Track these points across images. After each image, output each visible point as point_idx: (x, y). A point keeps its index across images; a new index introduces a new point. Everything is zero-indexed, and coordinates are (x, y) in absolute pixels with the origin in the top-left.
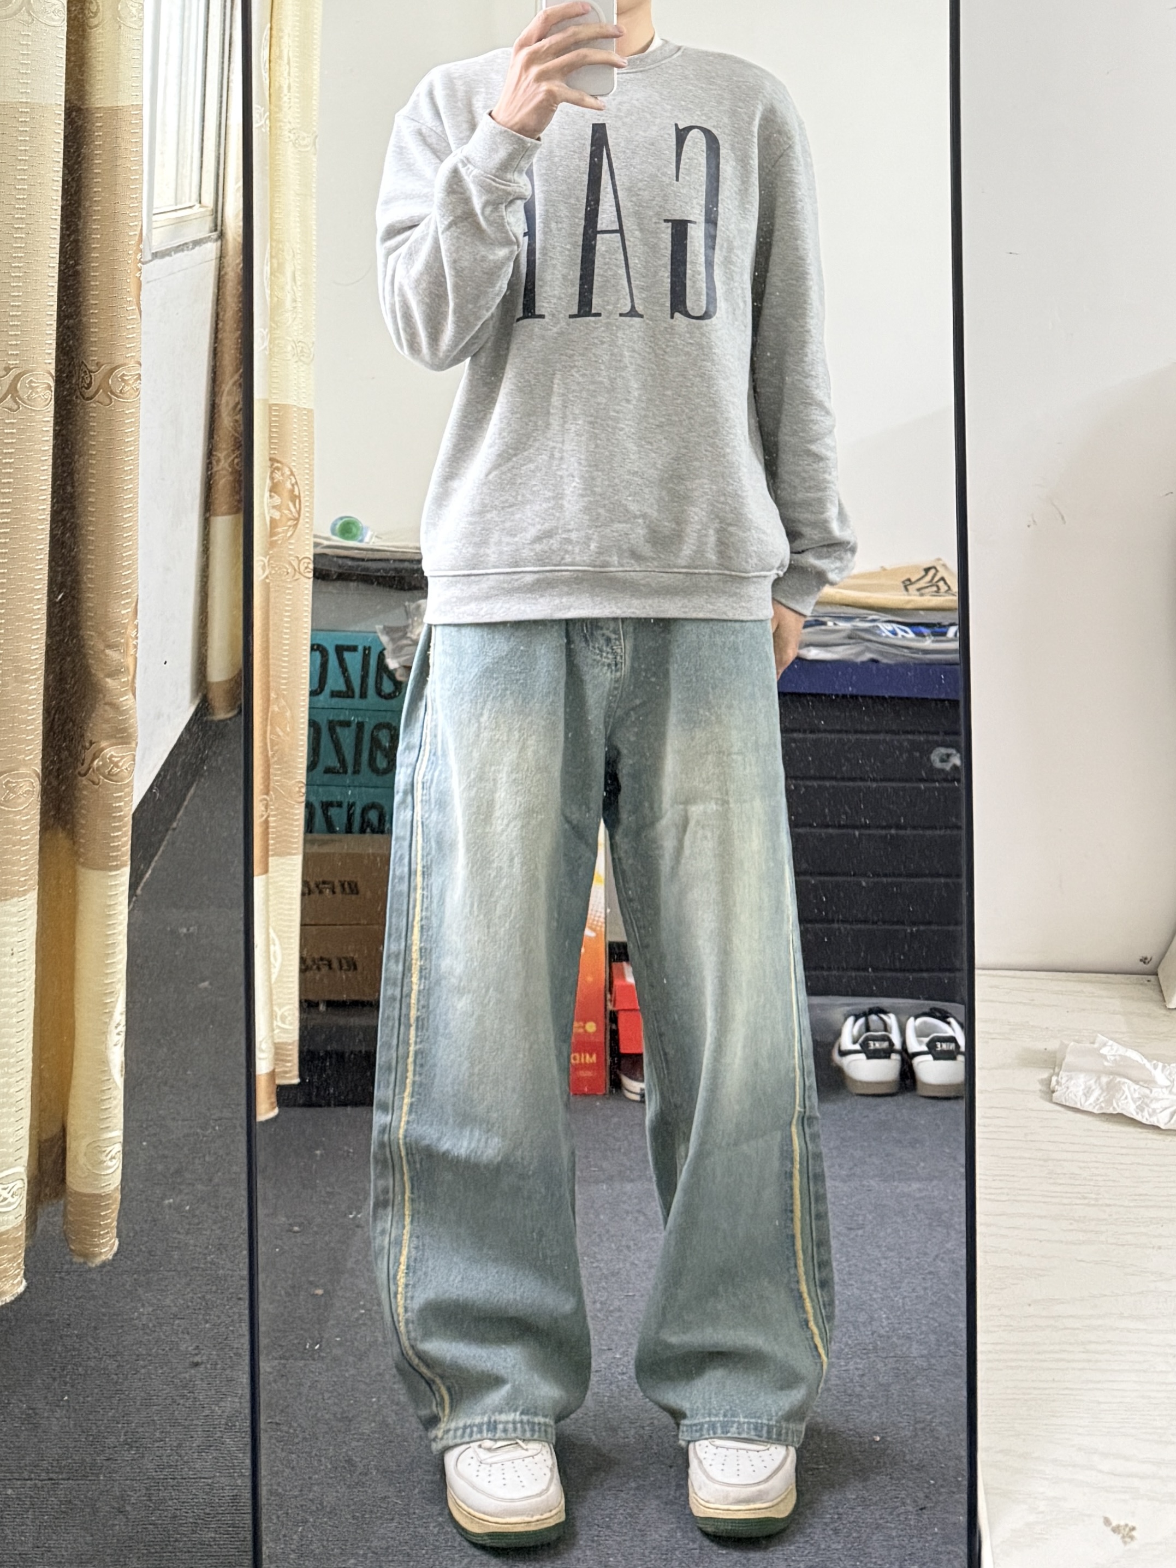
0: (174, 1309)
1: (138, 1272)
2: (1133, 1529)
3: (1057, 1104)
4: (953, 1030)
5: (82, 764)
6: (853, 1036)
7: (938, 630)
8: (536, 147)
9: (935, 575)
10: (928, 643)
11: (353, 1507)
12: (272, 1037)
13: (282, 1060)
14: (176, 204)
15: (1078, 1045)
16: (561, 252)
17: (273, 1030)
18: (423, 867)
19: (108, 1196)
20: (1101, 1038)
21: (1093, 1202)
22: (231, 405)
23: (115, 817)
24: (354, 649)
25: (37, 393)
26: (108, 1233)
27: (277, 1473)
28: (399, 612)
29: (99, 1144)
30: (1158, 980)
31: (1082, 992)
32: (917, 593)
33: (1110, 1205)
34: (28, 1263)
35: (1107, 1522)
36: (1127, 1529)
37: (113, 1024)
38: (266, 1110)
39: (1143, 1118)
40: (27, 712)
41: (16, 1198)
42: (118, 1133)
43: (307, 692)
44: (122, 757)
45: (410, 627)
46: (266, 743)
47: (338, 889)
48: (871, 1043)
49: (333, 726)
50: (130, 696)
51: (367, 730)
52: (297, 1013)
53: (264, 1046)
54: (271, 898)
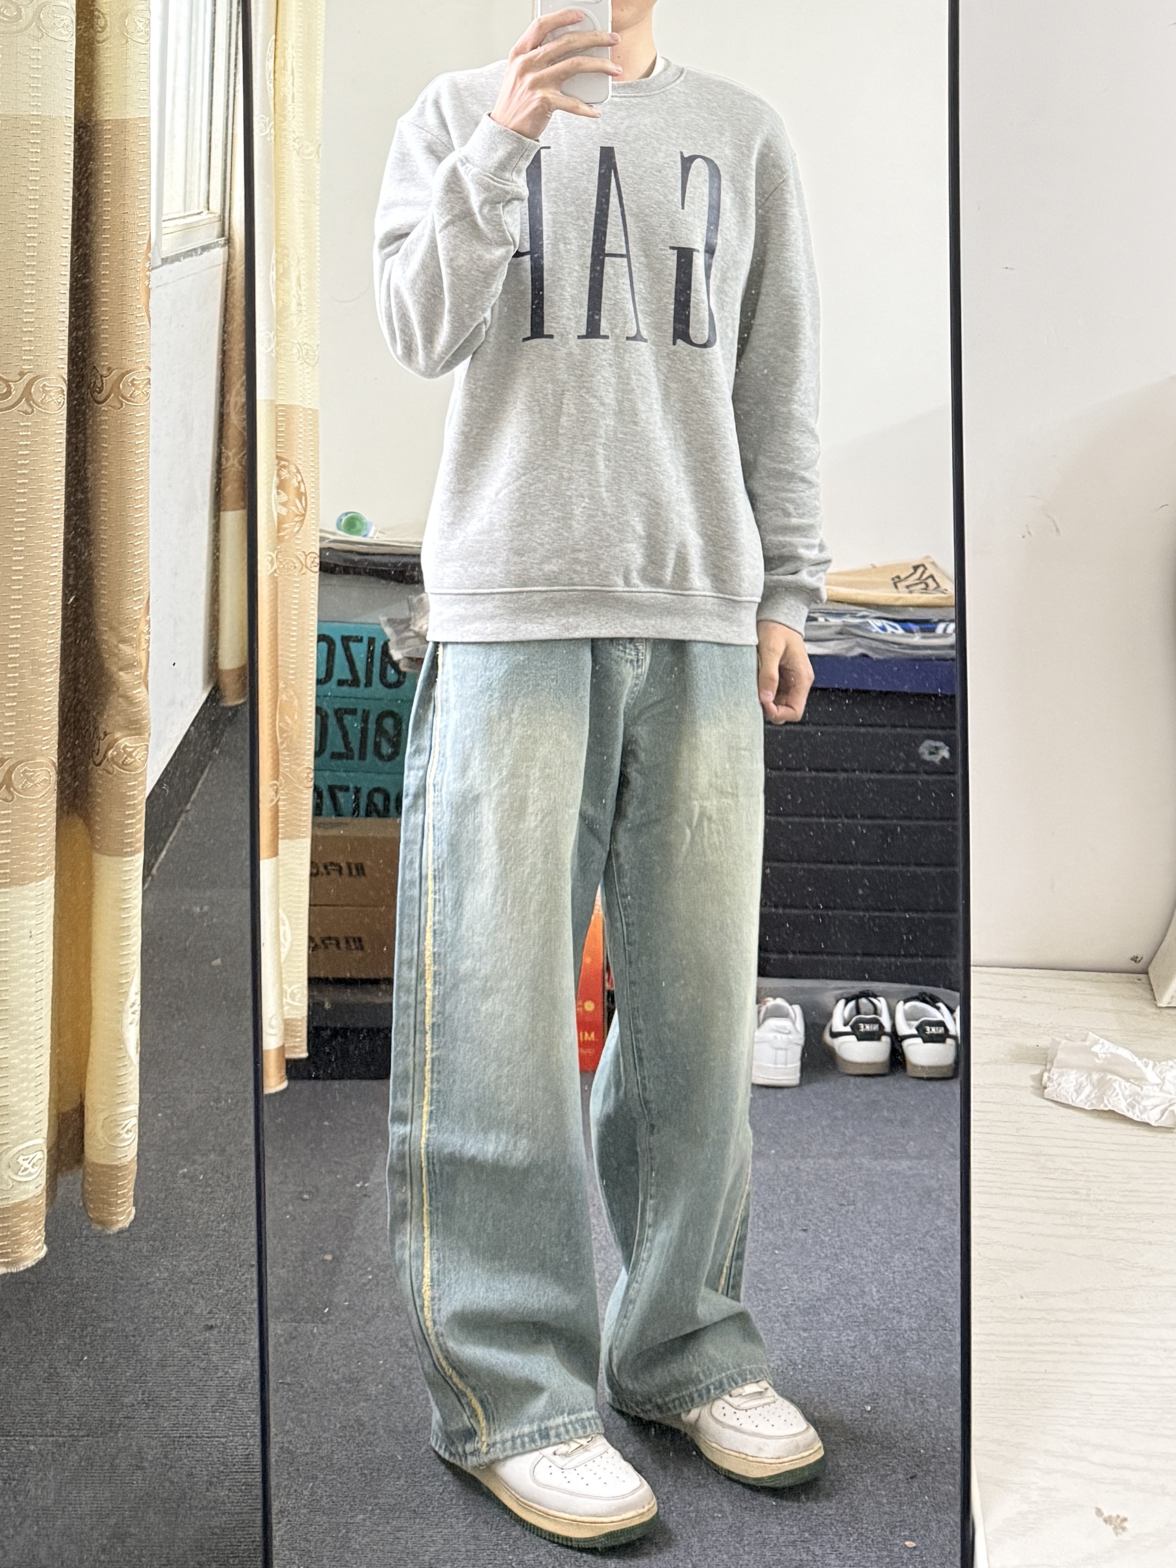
0: (189, 1274)
1: (154, 1239)
2: (1125, 1520)
3: (1048, 1099)
4: (942, 1015)
5: (97, 754)
6: (844, 1020)
7: (927, 626)
9: (923, 573)
10: (917, 639)
11: (361, 1465)
12: (282, 1014)
13: (292, 1036)
14: (185, 211)
15: (1071, 1043)
16: (569, 273)
17: (282, 1008)
18: (435, 871)
19: (124, 1167)
20: (1092, 1036)
21: (1084, 1197)
22: (238, 406)
23: (130, 805)
24: (359, 640)
25: (51, 396)
26: (125, 1202)
27: (288, 1431)
28: (403, 605)
29: (115, 1118)
30: (1148, 979)
31: (1073, 989)
32: (907, 590)
33: (1101, 1201)
34: (49, 1228)
35: (1099, 1512)
36: (1119, 1521)
37: (129, 1004)
38: (275, 1083)
39: (1135, 1115)
40: (43, 703)
41: (36, 1168)
42: (134, 1108)
43: (314, 682)
44: (136, 748)
45: (413, 620)
46: (275, 731)
47: (345, 871)
48: (862, 1025)
49: (340, 714)
50: (143, 688)
51: (372, 718)
52: (306, 992)
53: (274, 1022)
54: (281, 880)
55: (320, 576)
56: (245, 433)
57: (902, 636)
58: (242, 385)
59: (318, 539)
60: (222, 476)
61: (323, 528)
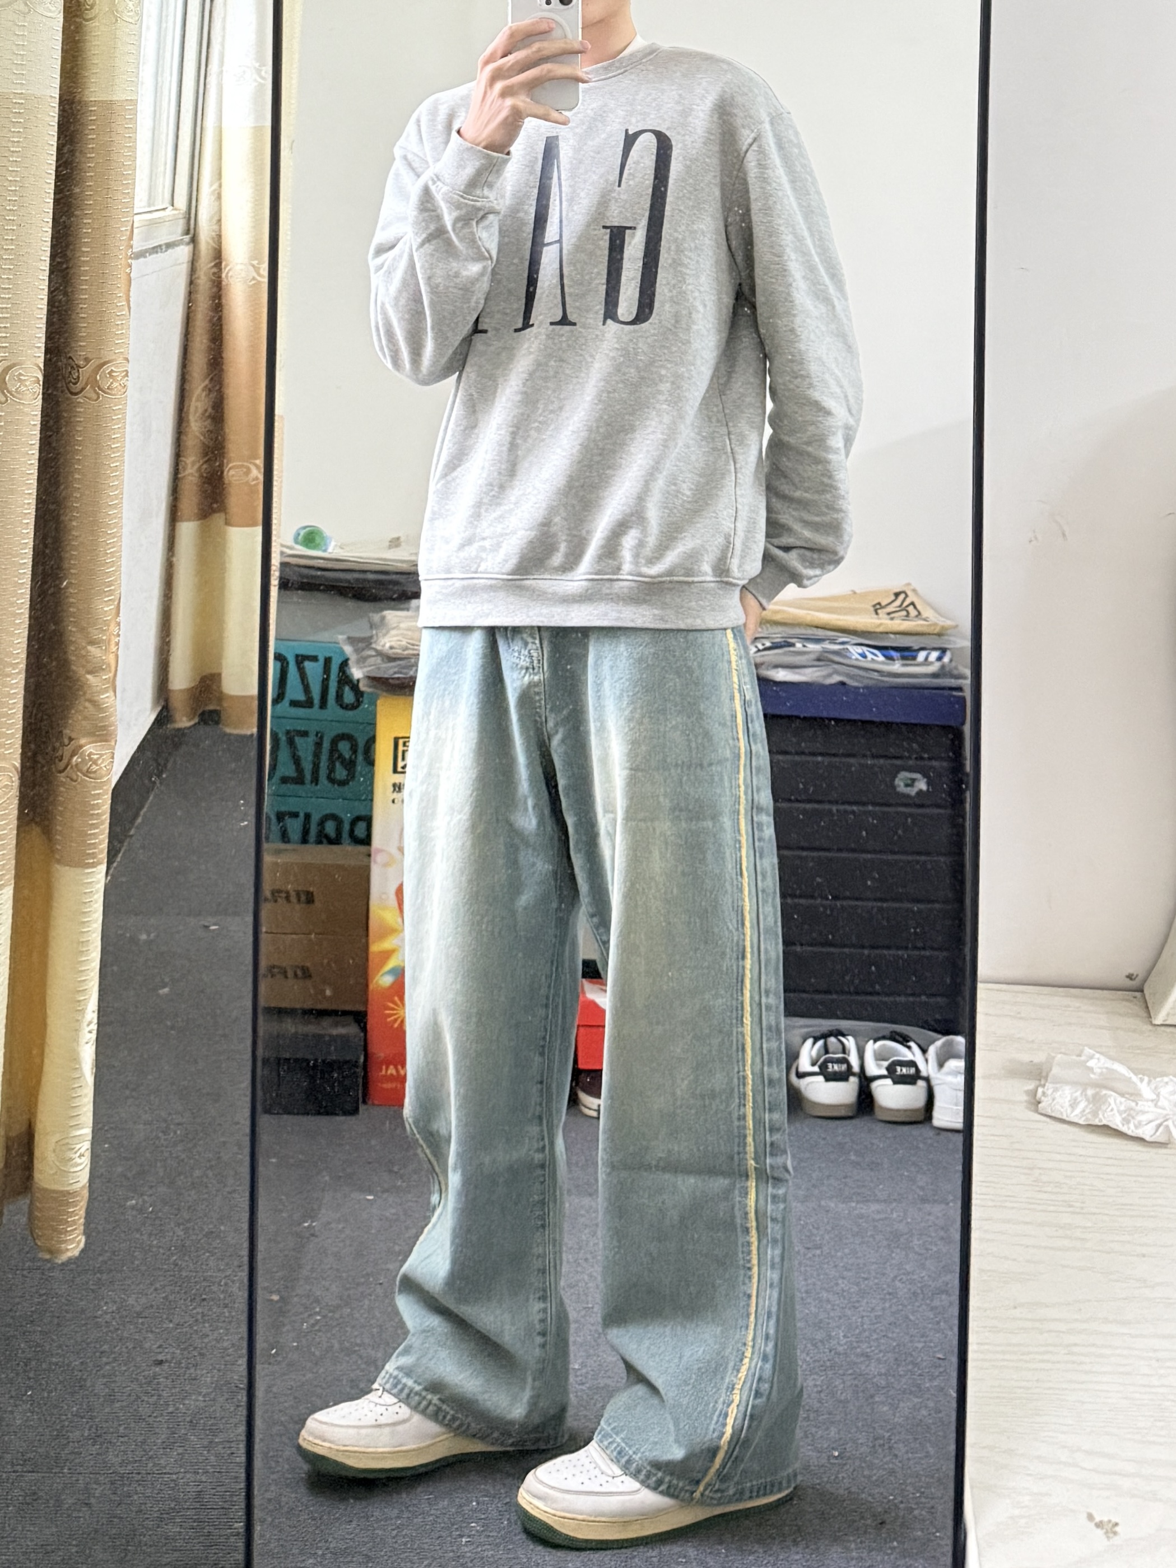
0: (138, 1309)
1: (101, 1272)
2: (1116, 1524)
4: (914, 1054)
7: (907, 653)
8: (506, 161)
9: (905, 600)
14: (151, 205)
19: (74, 1194)
20: (1088, 1051)
21: (1078, 1210)
22: (200, 411)
23: (92, 815)
24: (314, 659)
26: (75, 1229)
28: (364, 623)
29: (67, 1141)
30: (1144, 997)
31: (1069, 1007)
32: (886, 616)
33: (1094, 1214)
35: (1090, 1517)
36: (1110, 1525)
37: (85, 1022)
39: (1130, 1130)
42: (86, 1131)
44: (101, 755)
45: (375, 638)
47: (293, 898)
48: (830, 1065)
49: (292, 735)
50: (111, 694)
51: (326, 741)
57: (882, 663)
58: (204, 390)
60: (179, 484)
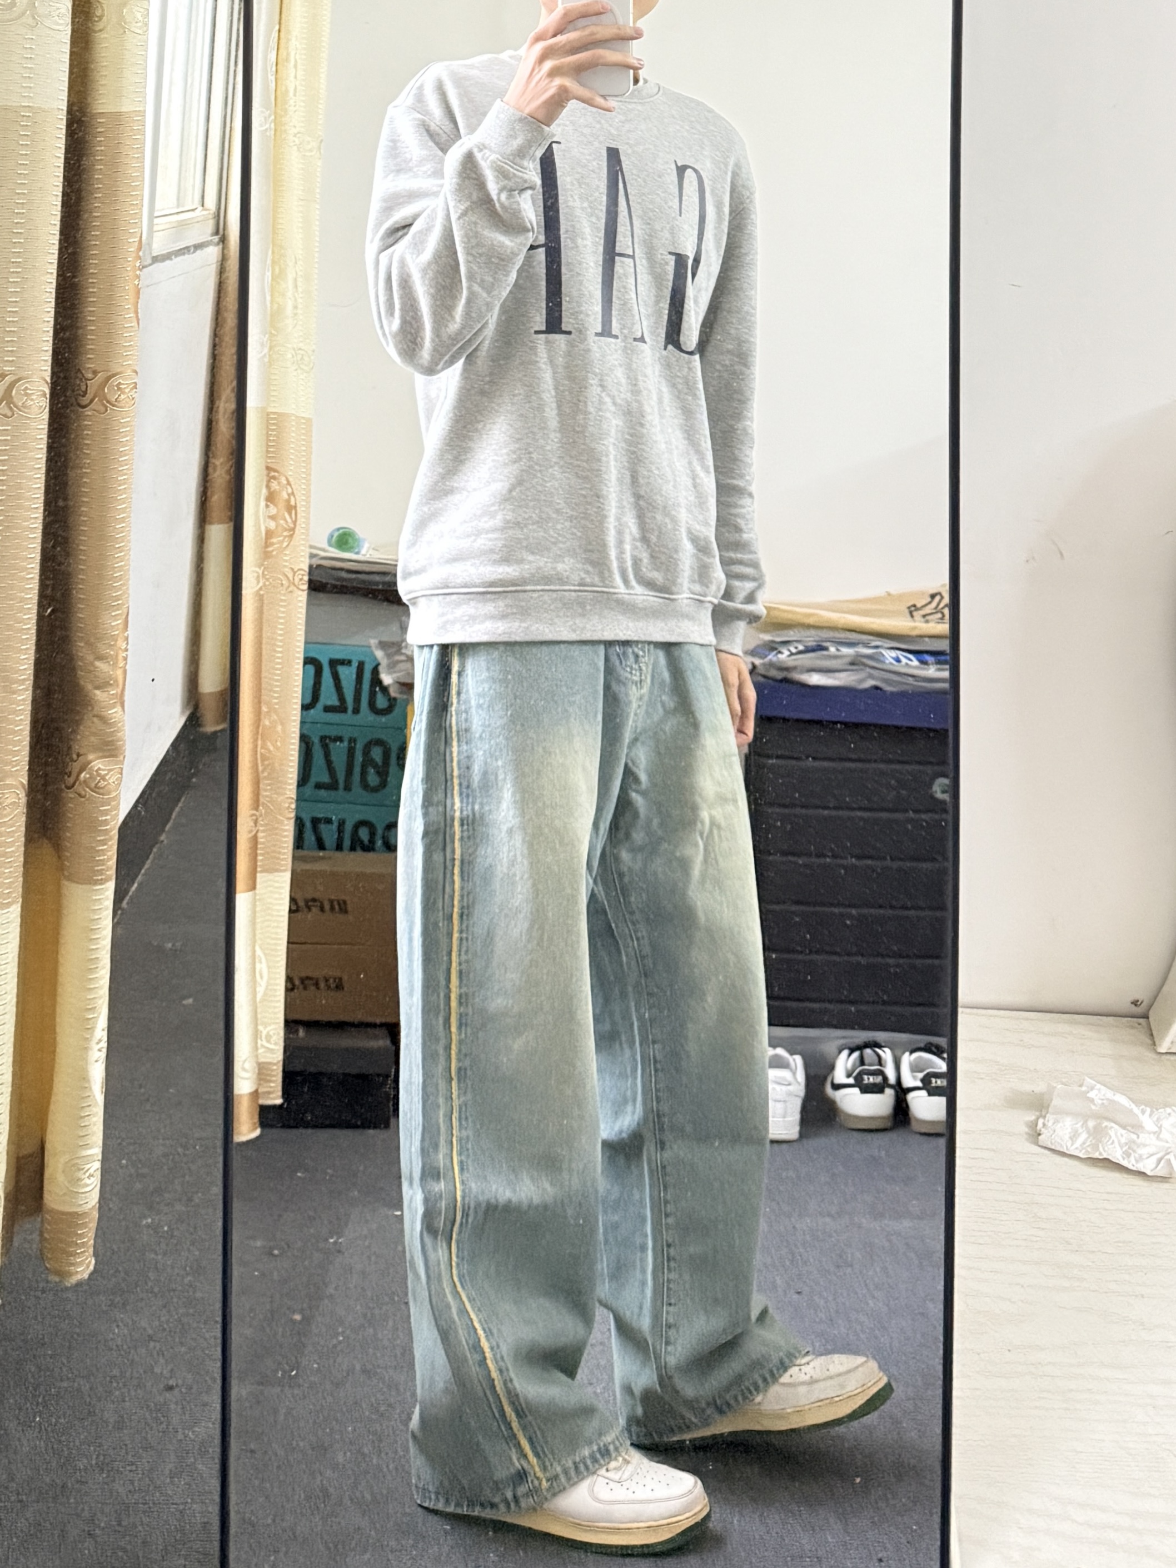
3: (1042, 1146)
5: (70, 776)
6: (847, 1070)
10: (930, 671)
12: (256, 1056)
13: (266, 1081)
14: (178, 207)
15: (1066, 1088)
16: (587, 269)
17: (256, 1050)
19: (83, 1215)
20: (1089, 1081)
21: (1076, 1248)
22: (229, 412)
23: (100, 831)
24: (348, 663)
25: (33, 400)
26: (84, 1252)
28: (395, 627)
29: (76, 1161)
30: (1149, 1024)
31: (1071, 1033)
32: (922, 619)
33: (1093, 1252)
37: (95, 1040)
38: (247, 1129)
39: (1130, 1163)
42: (96, 1151)
43: (299, 707)
44: (110, 770)
46: (256, 759)
47: (327, 907)
48: (866, 1077)
49: (325, 741)
50: (119, 708)
51: (359, 747)
52: (282, 1033)
53: (247, 1066)
54: (257, 915)
55: (309, 595)
56: (234, 442)
57: (916, 667)
58: (233, 389)
59: (307, 556)
60: (208, 484)
61: (313, 544)
